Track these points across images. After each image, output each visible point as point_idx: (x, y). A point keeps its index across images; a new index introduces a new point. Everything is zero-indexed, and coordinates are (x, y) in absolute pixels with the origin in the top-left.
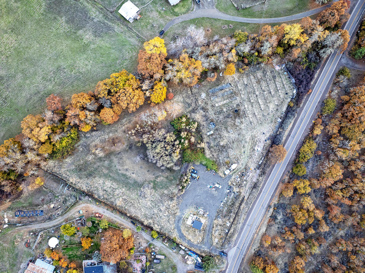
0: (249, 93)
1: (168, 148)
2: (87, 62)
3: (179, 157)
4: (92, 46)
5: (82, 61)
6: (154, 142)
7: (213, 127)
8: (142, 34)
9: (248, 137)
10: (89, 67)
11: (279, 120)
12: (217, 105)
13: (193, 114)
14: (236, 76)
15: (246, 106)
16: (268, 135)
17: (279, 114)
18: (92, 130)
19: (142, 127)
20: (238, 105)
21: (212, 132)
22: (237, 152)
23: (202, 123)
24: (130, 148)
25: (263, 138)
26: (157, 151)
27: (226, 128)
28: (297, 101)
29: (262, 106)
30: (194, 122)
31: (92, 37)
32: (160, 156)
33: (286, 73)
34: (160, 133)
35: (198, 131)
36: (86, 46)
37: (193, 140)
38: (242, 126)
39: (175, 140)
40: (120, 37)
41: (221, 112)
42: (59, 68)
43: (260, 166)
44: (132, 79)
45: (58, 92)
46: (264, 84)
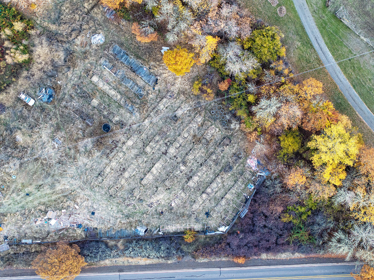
0: (161, 133)
16: (94, 224)
17: (155, 222)
20: (121, 124)
21: (31, 102)
22: (20, 180)
25: (83, 218)
30: (28, 50)
33: (252, 187)
41: (86, 97)
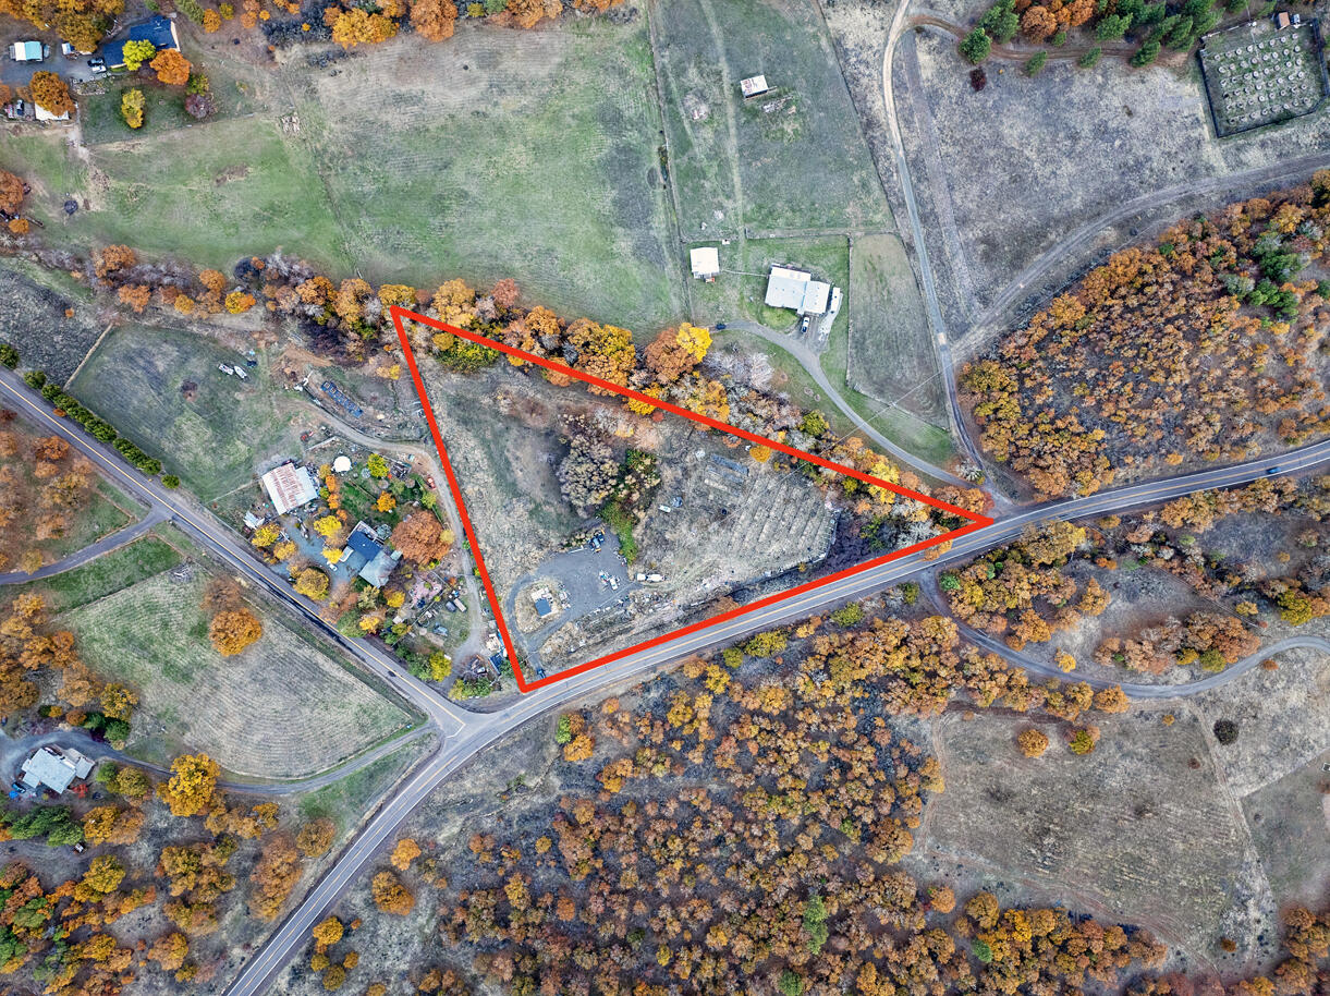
1: (595, 478)
2: (592, 276)
3: (599, 502)
4: (618, 263)
5: (588, 270)
6: (584, 455)
7: (675, 502)
8: (695, 305)
9: (708, 558)
10: (589, 286)
11: (769, 574)
12: (706, 481)
13: (665, 465)
14: (764, 467)
15: (743, 517)
16: (736, 579)
17: (776, 565)
18: (521, 369)
19: (586, 423)
20: (733, 506)
21: (669, 510)
22: (677, 564)
23: (666, 487)
24: (547, 435)
25: (726, 577)
26: (579, 470)
27: (692, 522)
28: (814, 570)
29: (763, 536)
30: (658, 476)
31: (628, 251)
32: (576, 478)
33: (833, 522)
34: (602, 452)
35: (653, 491)
36: (612, 255)
37: (635, 497)
38: (714, 538)
39: (612, 478)
40: (662, 284)
41: (704, 495)
42: (550, 251)
43: (689, 607)
44: (629, 353)
45: (521, 279)
46: (791, 509)
